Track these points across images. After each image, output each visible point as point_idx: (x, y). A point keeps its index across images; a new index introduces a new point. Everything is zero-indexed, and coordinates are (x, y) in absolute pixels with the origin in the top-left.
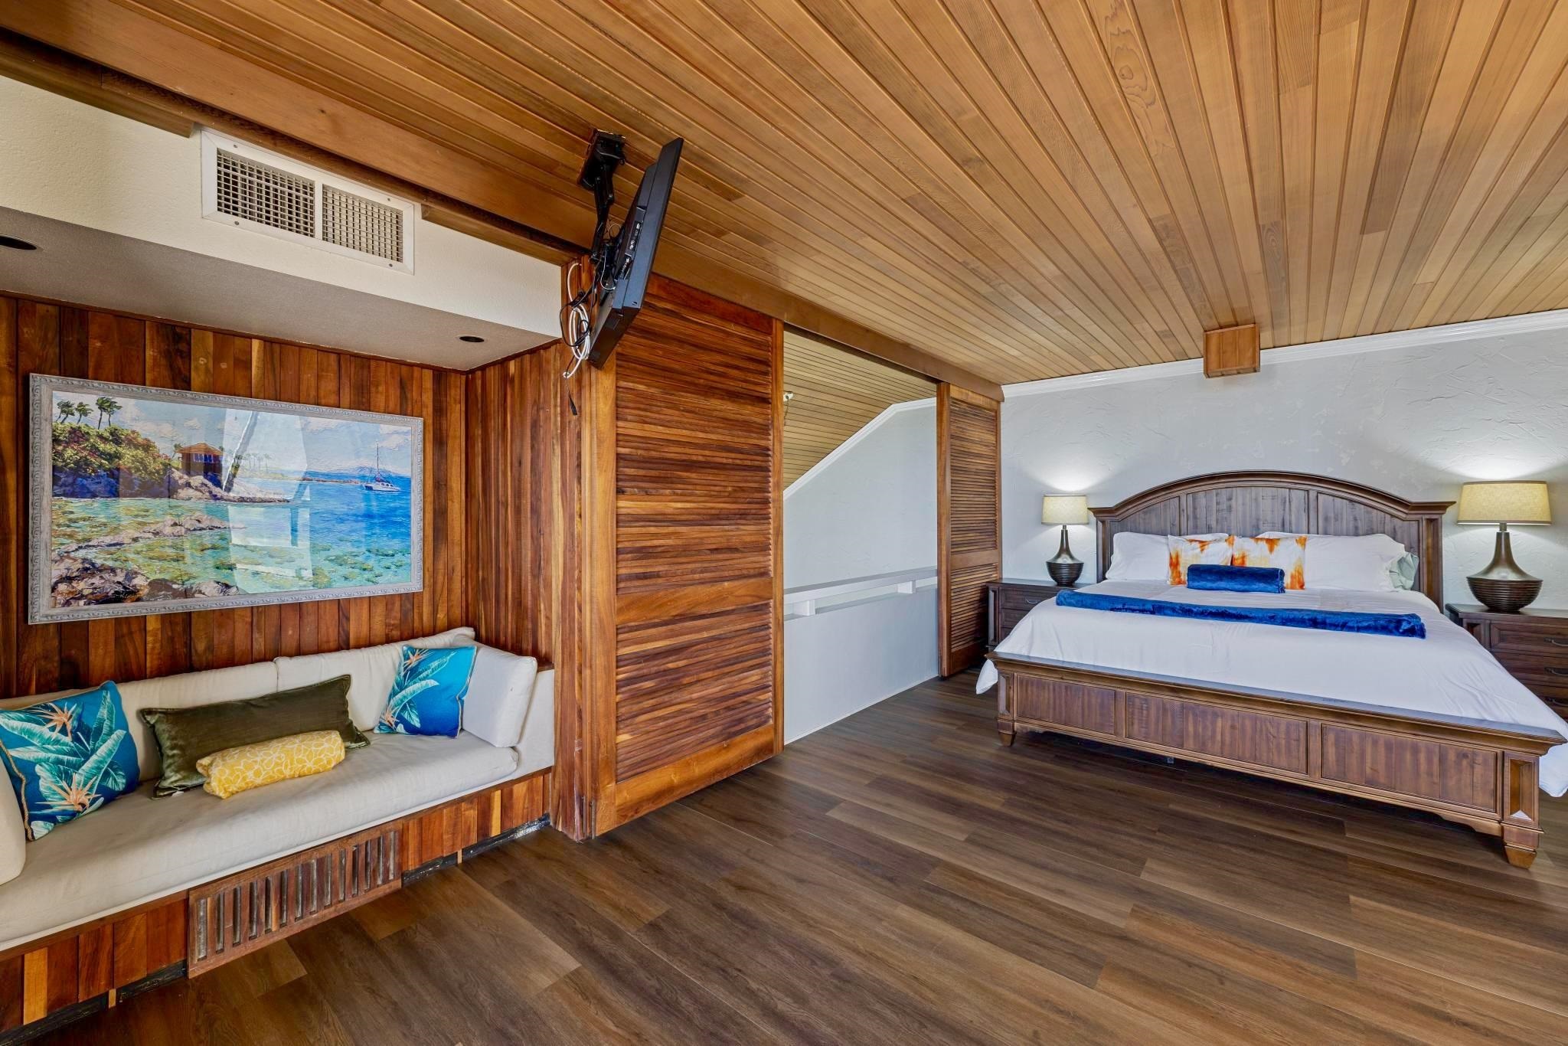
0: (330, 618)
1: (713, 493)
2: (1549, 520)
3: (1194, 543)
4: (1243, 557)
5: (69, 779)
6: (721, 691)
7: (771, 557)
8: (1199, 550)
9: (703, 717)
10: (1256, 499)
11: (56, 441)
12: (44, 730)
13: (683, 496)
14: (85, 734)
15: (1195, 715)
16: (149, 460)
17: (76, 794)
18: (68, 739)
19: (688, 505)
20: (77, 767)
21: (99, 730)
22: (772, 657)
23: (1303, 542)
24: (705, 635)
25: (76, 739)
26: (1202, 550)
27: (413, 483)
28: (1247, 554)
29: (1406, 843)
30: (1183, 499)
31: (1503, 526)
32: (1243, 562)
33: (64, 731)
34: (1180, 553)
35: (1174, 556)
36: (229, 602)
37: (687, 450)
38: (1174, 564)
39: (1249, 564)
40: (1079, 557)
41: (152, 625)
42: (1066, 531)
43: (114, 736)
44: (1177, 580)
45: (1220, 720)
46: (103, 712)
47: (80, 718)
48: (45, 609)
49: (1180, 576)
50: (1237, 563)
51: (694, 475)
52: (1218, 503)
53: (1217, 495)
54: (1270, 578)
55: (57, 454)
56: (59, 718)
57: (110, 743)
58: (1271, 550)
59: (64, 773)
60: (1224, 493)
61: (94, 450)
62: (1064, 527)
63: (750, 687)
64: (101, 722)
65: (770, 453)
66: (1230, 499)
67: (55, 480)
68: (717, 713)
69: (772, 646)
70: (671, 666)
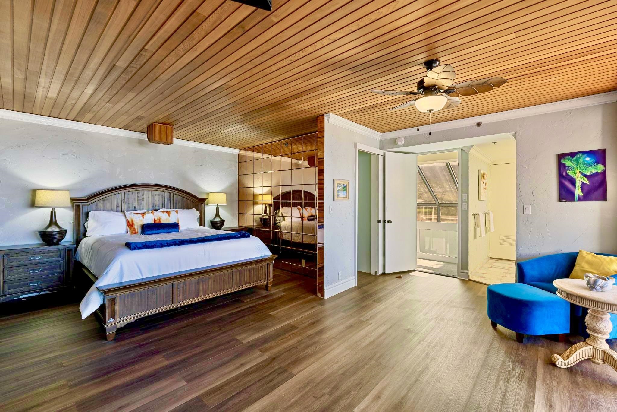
2: (226, 203)
3: (138, 215)
4: (160, 219)
8: (142, 217)
10: (153, 196)
15: (203, 282)
23: (177, 212)
26: (143, 217)
28: (161, 218)
29: (253, 297)
30: (123, 194)
31: (217, 205)
32: (160, 221)
34: (133, 220)
35: (130, 221)
38: (130, 225)
39: (162, 222)
40: (64, 227)
42: (55, 212)
44: (134, 232)
45: (210, 280)
49: (135, 230)
50: (157, 222)
52: (138, 197)
53: (138, 193)
54: (175, 226)
58: (169, 216)
60: (141, 193)
62: (53, 209)
66: (143, 195)
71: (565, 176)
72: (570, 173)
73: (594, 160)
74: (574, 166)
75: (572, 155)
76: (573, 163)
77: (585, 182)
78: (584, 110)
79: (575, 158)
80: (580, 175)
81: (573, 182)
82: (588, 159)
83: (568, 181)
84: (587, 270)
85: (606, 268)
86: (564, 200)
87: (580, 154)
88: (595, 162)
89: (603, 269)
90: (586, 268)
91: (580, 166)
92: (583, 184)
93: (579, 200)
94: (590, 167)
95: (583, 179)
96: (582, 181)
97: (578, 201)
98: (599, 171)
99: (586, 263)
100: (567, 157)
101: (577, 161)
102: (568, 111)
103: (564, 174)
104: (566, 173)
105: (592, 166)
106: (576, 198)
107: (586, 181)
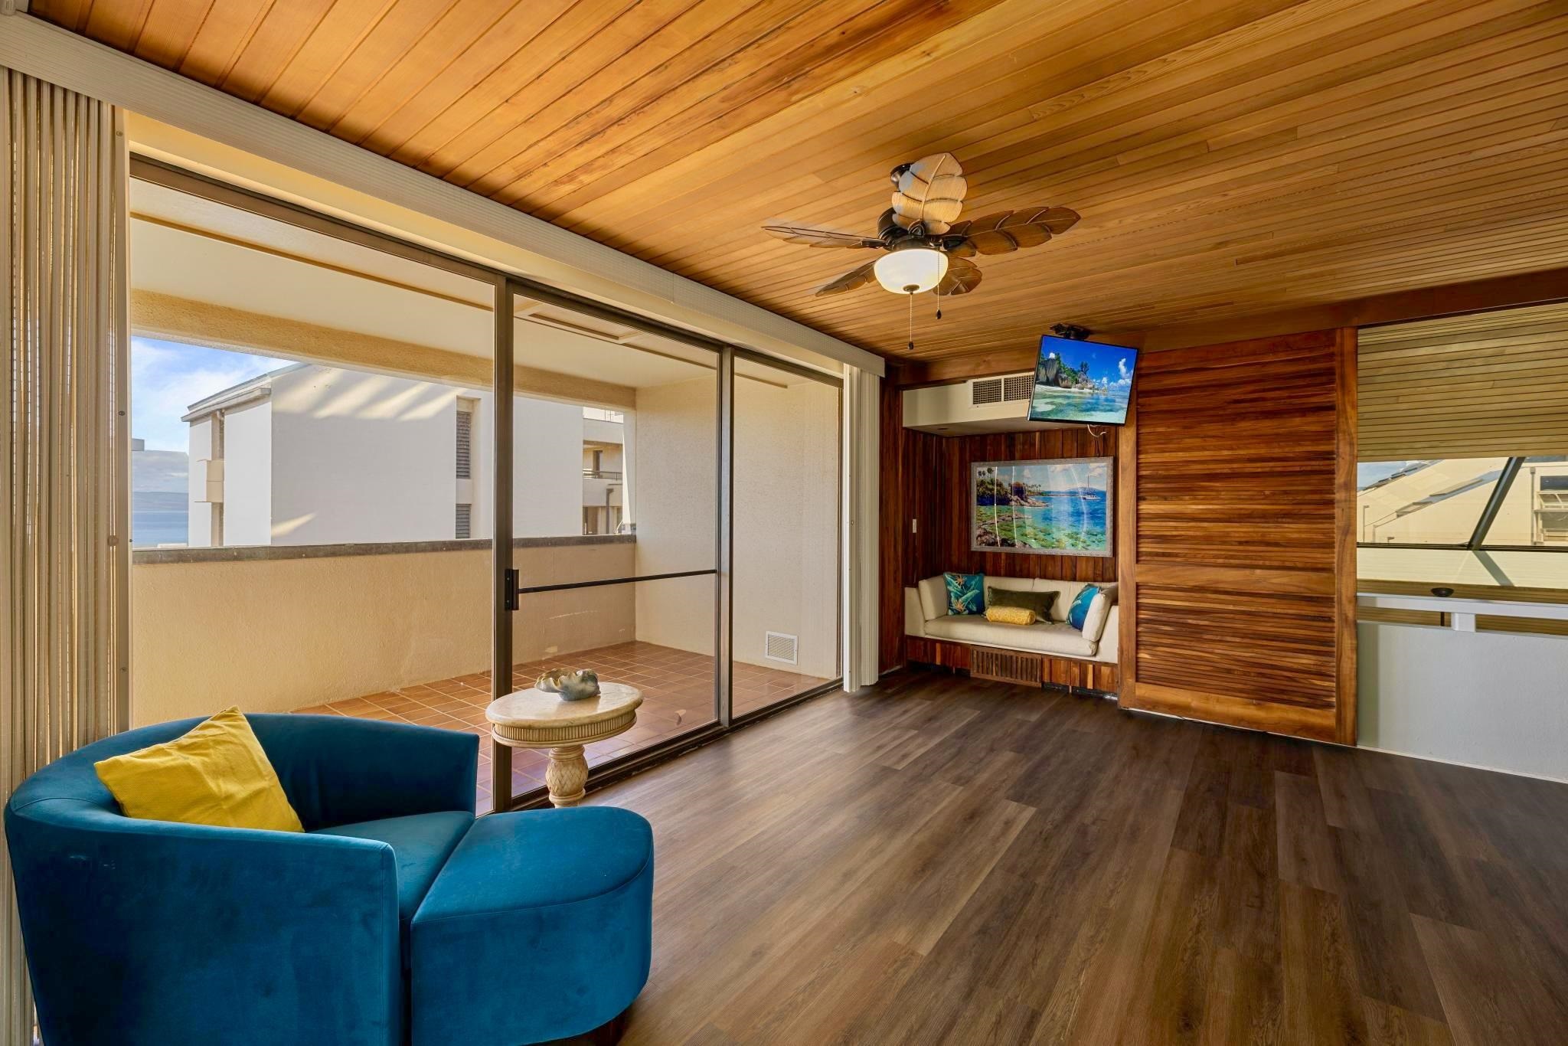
0: (1067, 565)
1: (1243, 497)
5: (958, 600)
6: (1251, 657)
7: (1336, 555)
9: (1229, 671)
11: (978, 486)
12: (954, 582)
13: (1206, 500)
14: (966, 587)
16: (1001, 491)
17: (958, 605)
18: (960, 587)
19: (1211, 507)
20: (961, 597)
21: (969, 588)
22: (1335, 649)
24: (1231, 607)
25: (962, 588)
27: (1107, 494)
33: (959, 584)
36: (1027, 551)
37: (1211, 466)
41: (1003, 557)
43: (974, 591)
46: (973, 583)
47: (965, 582)
48: (975, 546)
51: (1217, 484)
55: (978, 490)
56: (960, 580)
57: (971, 593)
59: (957, 598)
61: (987, 488)
63: (1296, 666)
64: (971, 585)
65: (1335, 456)
67: (978, 500)
68: (1245, 674)
69: (1335, 640)
70: (1190, 621)
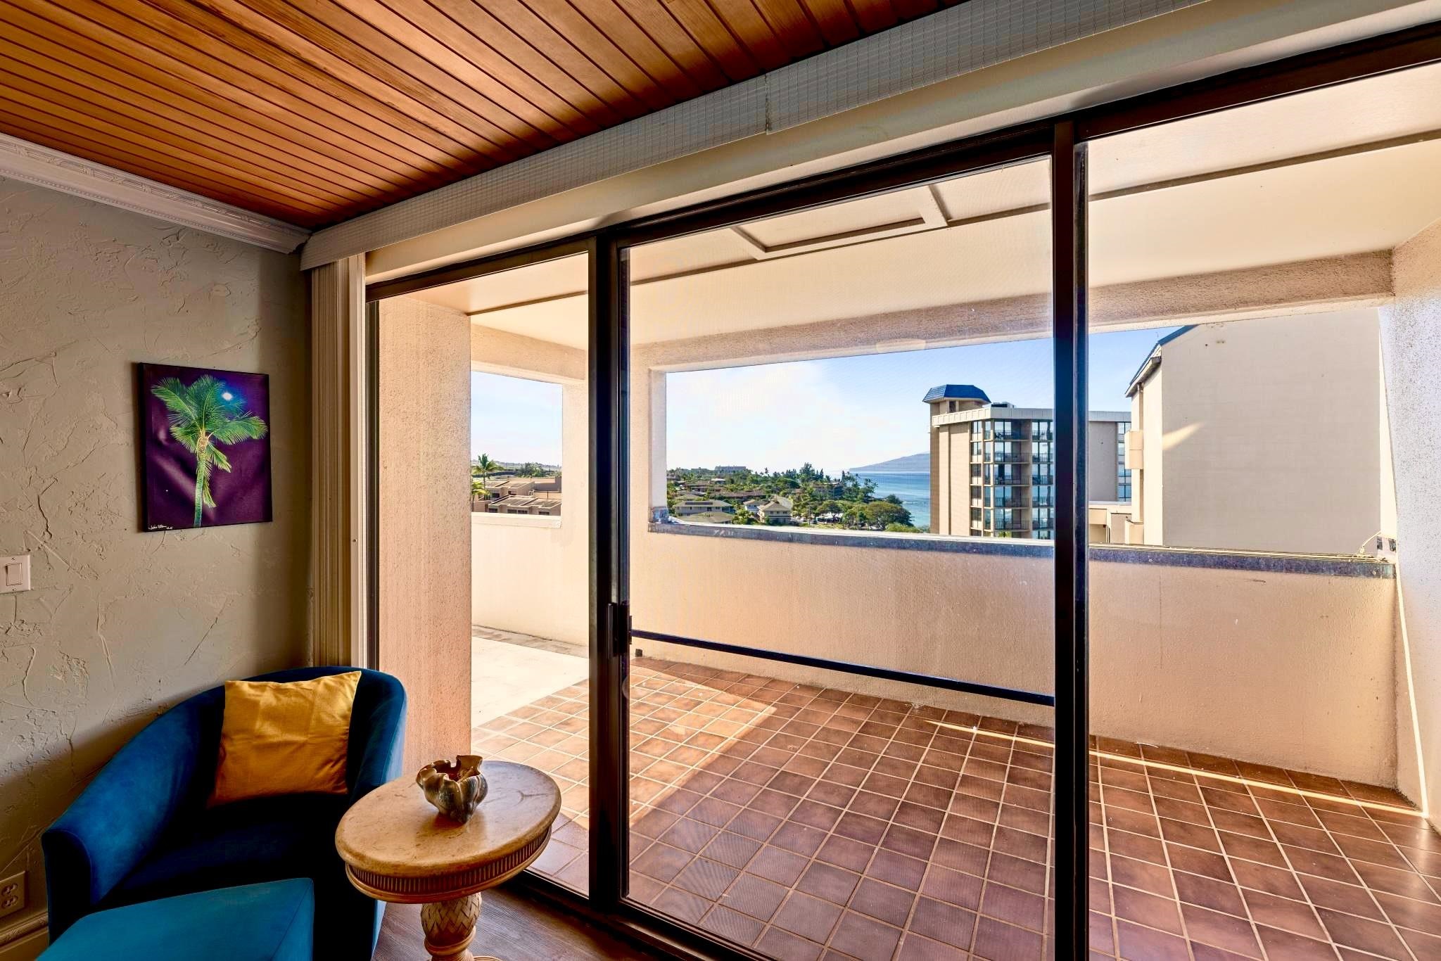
71: (165, 443)
72: (177, 432)
73: (242, 402)
74: (192, 412)
75: (187, 376)
76: (187, 403)
77: (220, 466)
78: (216, 242)
79: (194, 387)
80: (207, 442)
81: (188, 465)
82: (228, 396)
83: (172, 459)
84: (275, 740)
85: (324, 716)
86: (161, 526)
87: (207, 376)
88: (245, 409)
89: (319, 720)
90: (270, 736)
91: (206, 415)
92: (215, 471)
93: (207, 521)
94: (234, 423)
95: (217, 457)
96: (213, 464)
97: (202, 527)
98: (255, 437)
99: (268, 720)
100: (171, 380)
101: (200, 401)
102: (173, 226)
103: (162, 435)
104: (169, 433)
105: (238, 419)
106: (198, 516)
107: (225, 466)
